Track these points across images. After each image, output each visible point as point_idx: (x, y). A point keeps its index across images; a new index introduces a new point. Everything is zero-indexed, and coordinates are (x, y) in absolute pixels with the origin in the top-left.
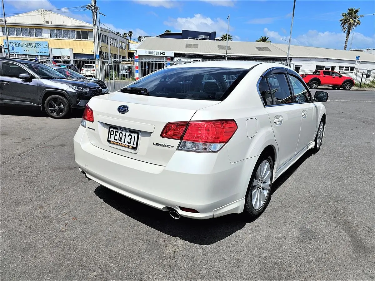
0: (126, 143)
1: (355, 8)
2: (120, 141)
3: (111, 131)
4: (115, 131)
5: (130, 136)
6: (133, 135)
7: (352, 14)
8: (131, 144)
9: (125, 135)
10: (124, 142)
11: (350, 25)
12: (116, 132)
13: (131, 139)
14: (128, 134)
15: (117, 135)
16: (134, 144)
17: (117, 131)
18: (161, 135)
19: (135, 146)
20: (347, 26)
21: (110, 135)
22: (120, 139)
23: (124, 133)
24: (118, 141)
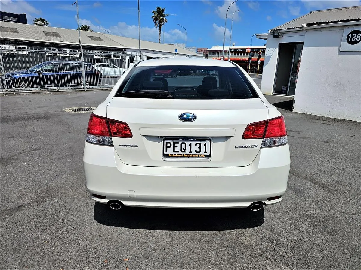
0: (195, 153)
1: (162, 8)
2: (184, 151)
3: (167, 143)
4: (172, 142)
5: (198, 145)
6: (203, 143)
7: (160, 12)
8: (202, 153)
9: (190, 145)
10: (191, 152)
11: (160, 22)
12: (174, 143)
13: (200, 148)
14: (193, 143)
15: (177, 147)
16: (205, 152)
17: (175, 141)
18: (243, 138)
19: (208, 153)
20: (157, 22)
21: (165, 148)
22: (183, 150)
23: (188, 143)
24: (180, 153)
